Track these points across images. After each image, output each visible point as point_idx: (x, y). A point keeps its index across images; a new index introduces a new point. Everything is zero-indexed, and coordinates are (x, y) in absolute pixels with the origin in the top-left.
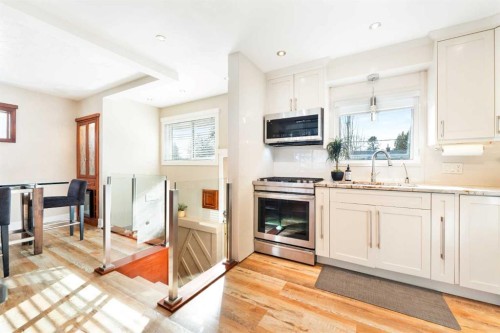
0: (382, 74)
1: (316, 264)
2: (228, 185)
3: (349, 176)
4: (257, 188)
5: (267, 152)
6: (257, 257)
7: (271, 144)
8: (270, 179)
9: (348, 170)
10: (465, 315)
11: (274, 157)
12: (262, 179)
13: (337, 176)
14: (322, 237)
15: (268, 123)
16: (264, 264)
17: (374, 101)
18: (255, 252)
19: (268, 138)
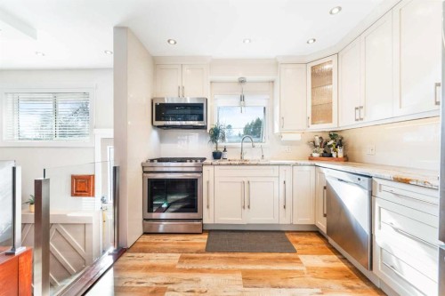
0: (248, 78)
1: (204, 231)
2: (115, 168)
3: (226, 155)
4: (146, 169)
5: (155, 134)
6: (147, 238)
7: (159, 127)
8: (160, 160)
9: (225, 150)
10: (297, 242)
11: (161, 139)
12: (152, 161)
13: (217, 156)
14: (208, 207)
15: (156, 105)
16: (156, 243)
17: (242, 98)
18: (145, 233)
19: (156, 120)
